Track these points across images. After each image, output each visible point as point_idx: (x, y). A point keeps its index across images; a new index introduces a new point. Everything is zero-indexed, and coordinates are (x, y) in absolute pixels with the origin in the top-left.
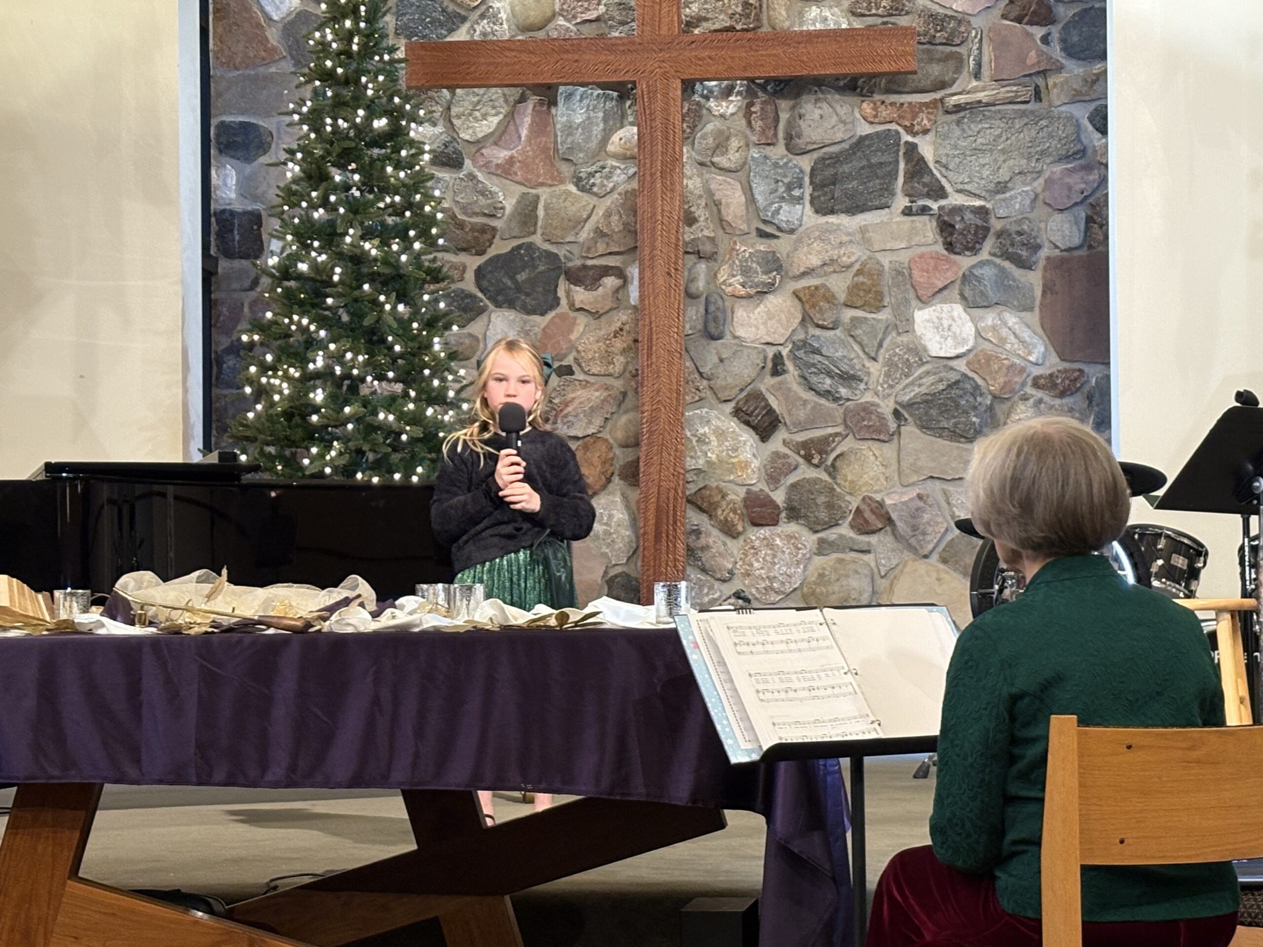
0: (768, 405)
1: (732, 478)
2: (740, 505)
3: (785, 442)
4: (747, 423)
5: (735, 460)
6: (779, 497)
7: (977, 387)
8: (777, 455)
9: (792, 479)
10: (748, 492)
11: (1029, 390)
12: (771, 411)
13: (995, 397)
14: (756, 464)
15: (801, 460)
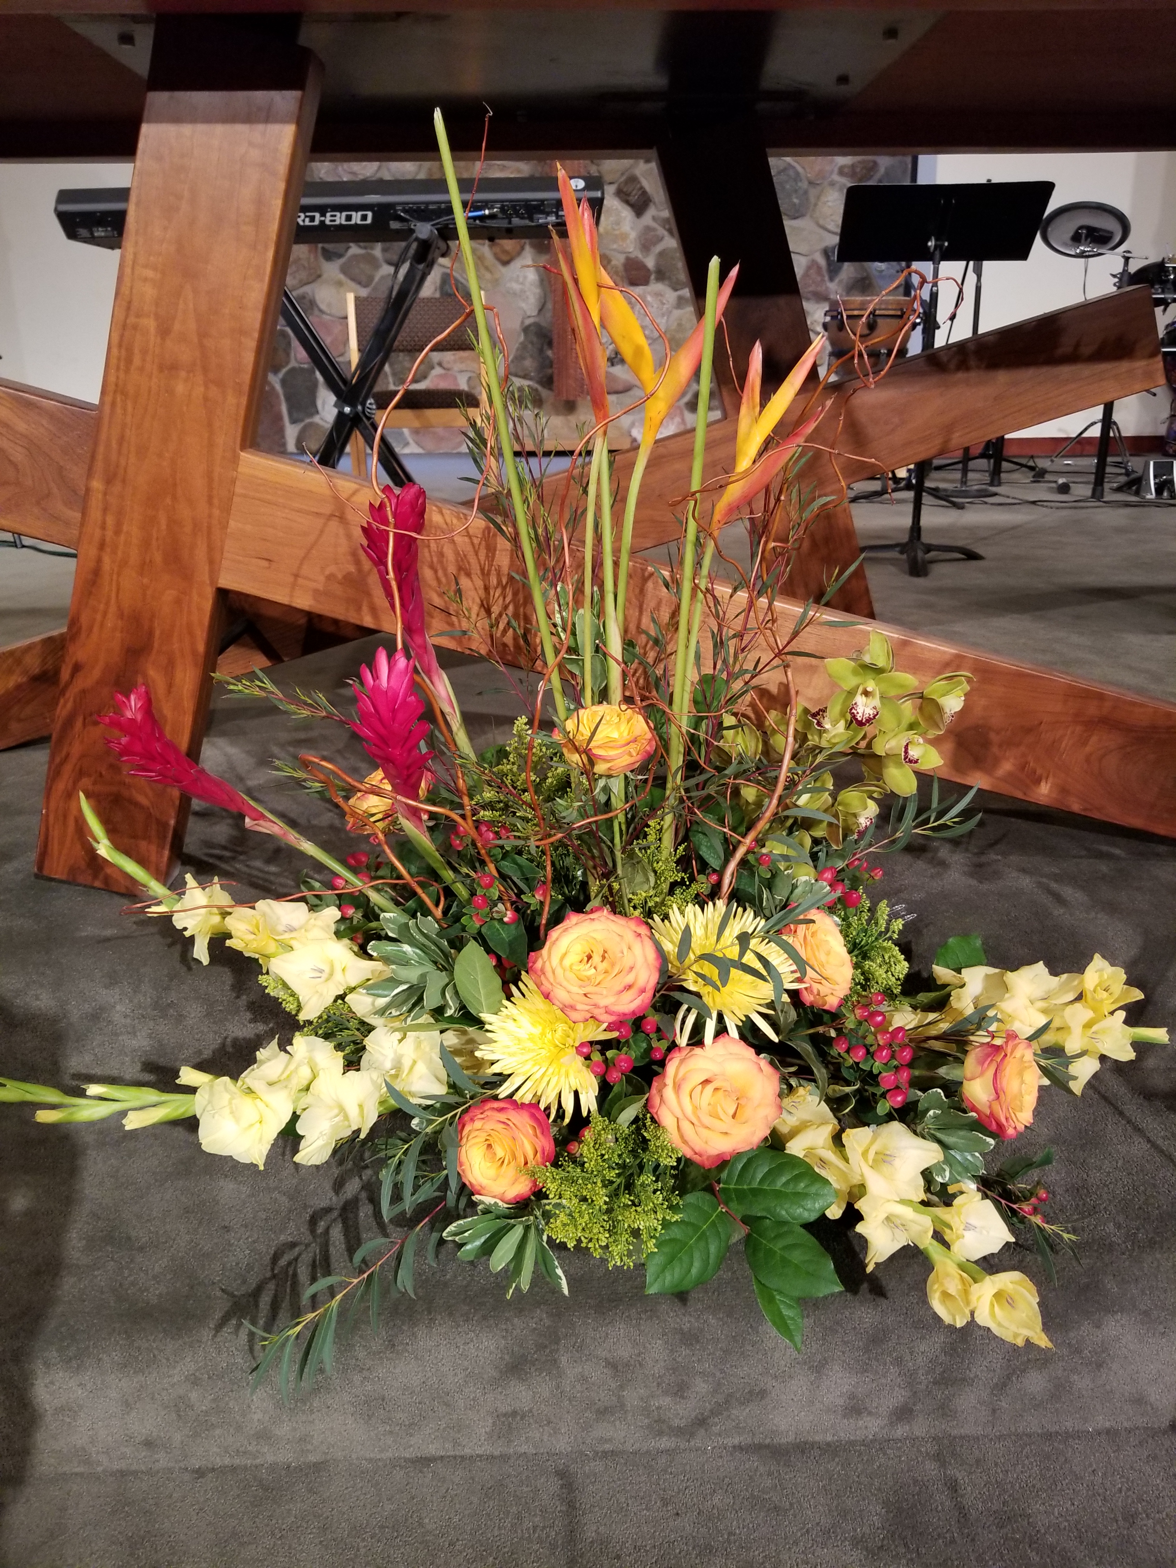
0: (642, 188)
1: (615, 246)
2: (621, 268)
3: (654, 218)
4: (627, 202)
5: (617, 232)
6: (650, 263)
7: (797, 173)
8: (648, 229)
9: (659, 248)
10: (628, 259)
11: (836, 177)
12: (644, 193)
13: (811, 183)
14: (633, 235)
15: (666, 233)
